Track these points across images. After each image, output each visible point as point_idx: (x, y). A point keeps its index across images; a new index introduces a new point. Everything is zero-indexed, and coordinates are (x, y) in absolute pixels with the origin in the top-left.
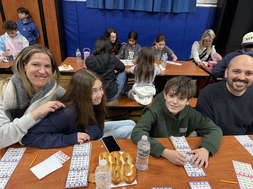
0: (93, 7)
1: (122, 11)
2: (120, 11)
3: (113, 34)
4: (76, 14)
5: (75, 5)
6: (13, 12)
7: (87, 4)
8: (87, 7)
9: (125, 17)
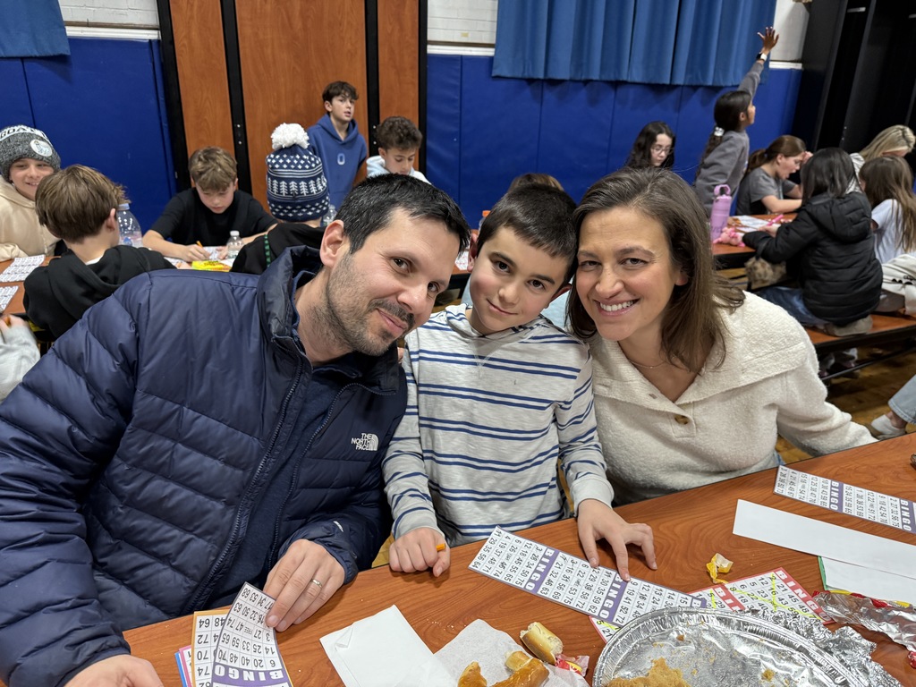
0: (509, 75)
1: (588, 85)
2: (581, 84)
3: (664, 139)
4: (457, 97)
5: (459, 67)
6: (275, 94)
7: (495, 65)
8: (493, 75)
9: (593, 102)
